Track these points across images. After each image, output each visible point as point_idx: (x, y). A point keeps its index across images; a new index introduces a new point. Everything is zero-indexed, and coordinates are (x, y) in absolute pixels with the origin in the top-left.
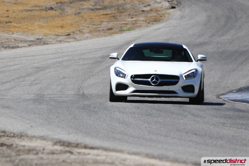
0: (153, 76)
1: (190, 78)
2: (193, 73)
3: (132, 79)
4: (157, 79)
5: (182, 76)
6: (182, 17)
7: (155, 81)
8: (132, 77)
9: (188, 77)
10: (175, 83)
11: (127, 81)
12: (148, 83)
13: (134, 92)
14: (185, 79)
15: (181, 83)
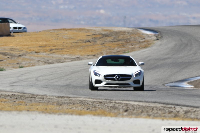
0: (116, 75)
1: (137, 76)
2: (139, 73)
3: (105, 77)
4: (119, 77)
5: (133, 75)
6: (161, 45)
7: (117, 78)
8: (104, 76)
9: (136, 75)
10: (129, 79)
11: (101, 78)
12: (114, 79)
13: (106, 84)
14: (134, 76)
15: (133, 79)
